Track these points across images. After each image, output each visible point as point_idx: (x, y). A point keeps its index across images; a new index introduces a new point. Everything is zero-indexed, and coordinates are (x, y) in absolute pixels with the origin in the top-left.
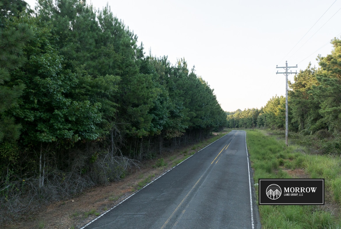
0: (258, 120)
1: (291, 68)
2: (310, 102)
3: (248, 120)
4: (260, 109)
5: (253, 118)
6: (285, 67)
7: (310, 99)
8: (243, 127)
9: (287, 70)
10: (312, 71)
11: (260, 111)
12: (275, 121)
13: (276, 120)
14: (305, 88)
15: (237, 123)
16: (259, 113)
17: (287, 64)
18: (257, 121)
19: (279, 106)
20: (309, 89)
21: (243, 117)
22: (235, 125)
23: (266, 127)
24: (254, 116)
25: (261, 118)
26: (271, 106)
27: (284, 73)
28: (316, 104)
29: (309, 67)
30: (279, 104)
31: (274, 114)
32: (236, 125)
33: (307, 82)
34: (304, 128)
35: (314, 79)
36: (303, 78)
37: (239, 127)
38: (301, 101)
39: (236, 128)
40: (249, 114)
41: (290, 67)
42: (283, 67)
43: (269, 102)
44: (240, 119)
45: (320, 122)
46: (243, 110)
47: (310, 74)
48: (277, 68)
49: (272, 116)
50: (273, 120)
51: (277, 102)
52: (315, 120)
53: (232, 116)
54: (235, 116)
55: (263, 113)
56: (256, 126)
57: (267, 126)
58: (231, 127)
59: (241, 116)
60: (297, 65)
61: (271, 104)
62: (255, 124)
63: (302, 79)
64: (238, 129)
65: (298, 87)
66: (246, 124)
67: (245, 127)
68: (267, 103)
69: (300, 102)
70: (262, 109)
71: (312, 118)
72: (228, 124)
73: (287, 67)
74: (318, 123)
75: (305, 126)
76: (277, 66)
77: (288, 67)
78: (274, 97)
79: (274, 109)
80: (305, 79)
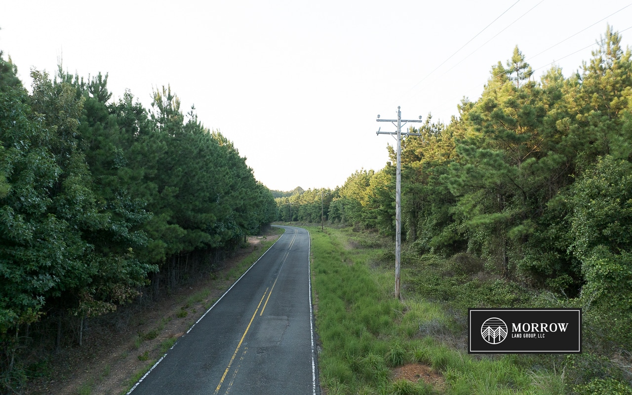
0: (331, 210)
1: (408, 123)
2: (431, 190)
3: (313, 208)
4: (334, 190)
5: (321, 205)
6: (396, 121)
7: (431, 184)
8: (306, 219)
9: (400, 127)
10: (434, 129)
11: (335, 193)
12: (361, 216)
13: (362, 214)
14: (420, 161)
15: (295, 214)
16: (332, 196)
17: (399, 112)
18: (328, 212)
19: (368, 188)
20: (429, 164)
21: (306, 203)
22: (292, 216)
23: (344, 223)
24: (324, 201)
25: (335, 207)
26: (353, 187)
27: (393, 133)
28: (442, 195)
29: (428, 122)
30: (368, 185)
31: (359, 204)
32: (294, 217)
33: (425, 150)
34: (416, 238)
35: (439, 147)
36: (418, 143)
37: (298, 221)
38: (413, 187)
39: (294, 223)
40: (316, 199)
41: (406, 121)
42: (392, 121)
43: (350, 180)
44: (301, 205)
45: (450, 230)
46: (306, 189)
47: (431, 135)
48: (378, 121)
49: (356, 206)
50: (357, 214)
51: (365, 181)
52: (440, 225)
53: (287, 201)
54: (292, 200)
55: (340, 197)
56: (327, 219)
57: (346, 221)
58: (284, 219)
59: (301, 200)
60: (420, 117)
61: (354, 184)
62: (325, 216)
63: (416, 145)
64: (296, 224)
65: (407, 160)
66: (310, 215)
67: (309, 220)
68: (347, 181)
69: (411, 189)
70: (338, 190)
71: (435, 222)
72: (280, 214)
73: (400, 120)
74: (446, 232)
75: (418, 233)
76: (379, 116)
77: (402, 121)
78: (359, 171)
79: (358, 194)
80: (421, 144)
